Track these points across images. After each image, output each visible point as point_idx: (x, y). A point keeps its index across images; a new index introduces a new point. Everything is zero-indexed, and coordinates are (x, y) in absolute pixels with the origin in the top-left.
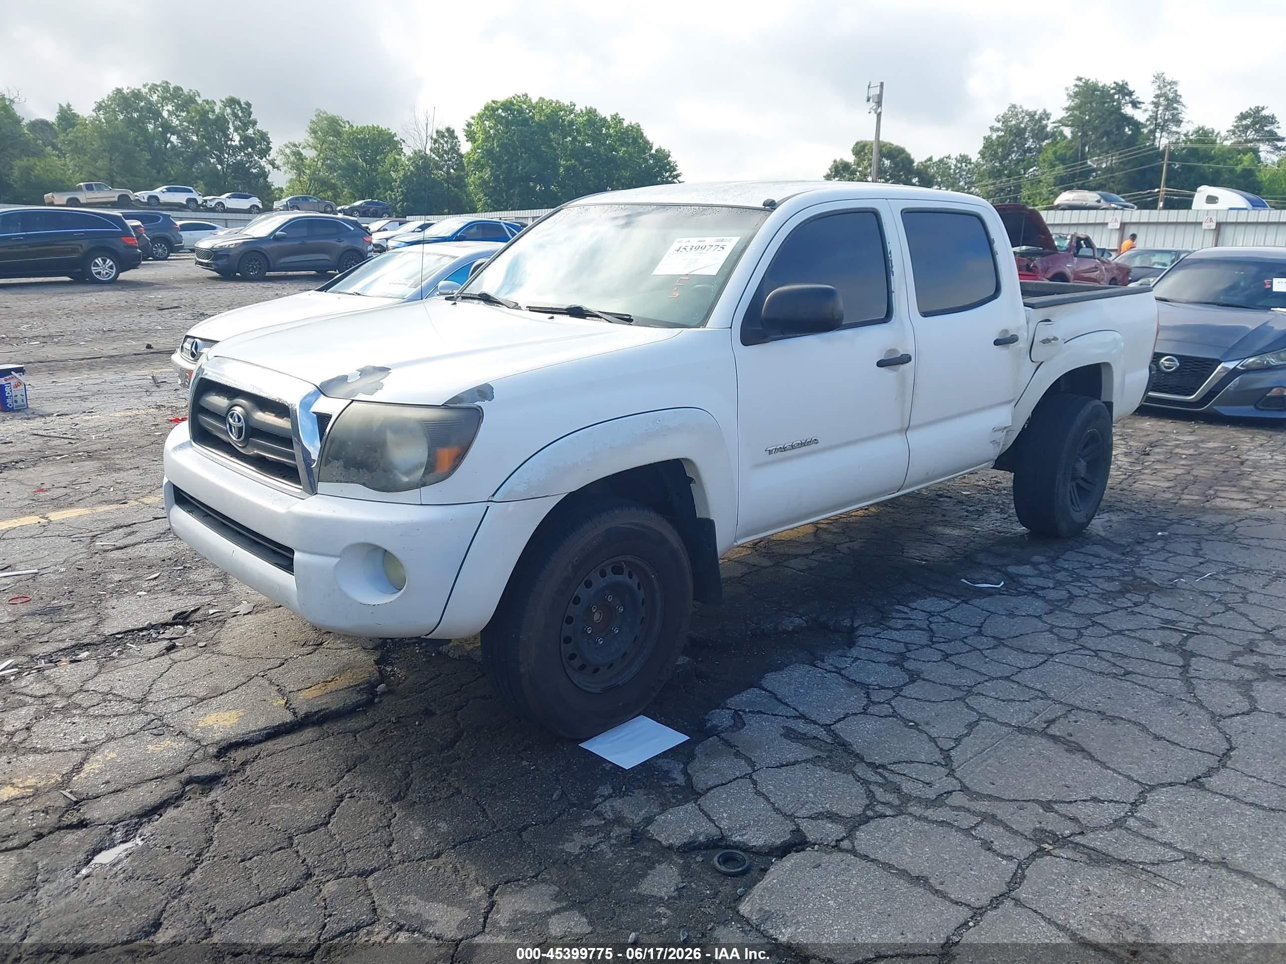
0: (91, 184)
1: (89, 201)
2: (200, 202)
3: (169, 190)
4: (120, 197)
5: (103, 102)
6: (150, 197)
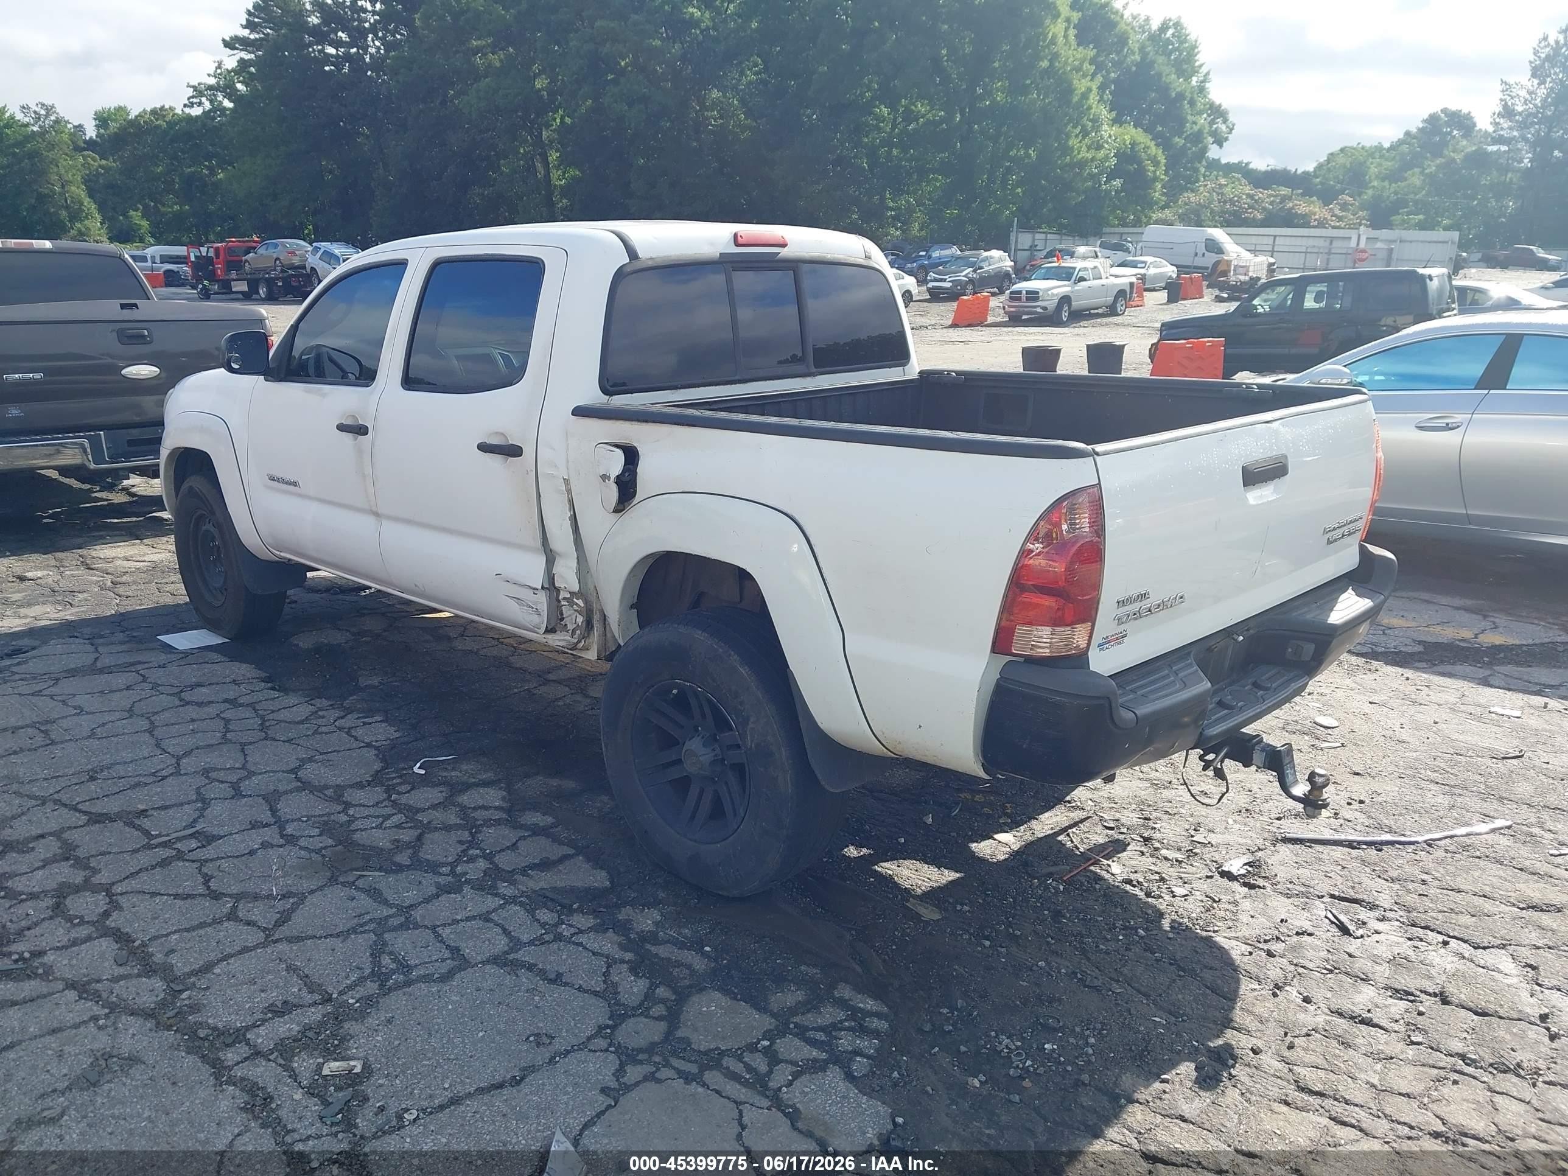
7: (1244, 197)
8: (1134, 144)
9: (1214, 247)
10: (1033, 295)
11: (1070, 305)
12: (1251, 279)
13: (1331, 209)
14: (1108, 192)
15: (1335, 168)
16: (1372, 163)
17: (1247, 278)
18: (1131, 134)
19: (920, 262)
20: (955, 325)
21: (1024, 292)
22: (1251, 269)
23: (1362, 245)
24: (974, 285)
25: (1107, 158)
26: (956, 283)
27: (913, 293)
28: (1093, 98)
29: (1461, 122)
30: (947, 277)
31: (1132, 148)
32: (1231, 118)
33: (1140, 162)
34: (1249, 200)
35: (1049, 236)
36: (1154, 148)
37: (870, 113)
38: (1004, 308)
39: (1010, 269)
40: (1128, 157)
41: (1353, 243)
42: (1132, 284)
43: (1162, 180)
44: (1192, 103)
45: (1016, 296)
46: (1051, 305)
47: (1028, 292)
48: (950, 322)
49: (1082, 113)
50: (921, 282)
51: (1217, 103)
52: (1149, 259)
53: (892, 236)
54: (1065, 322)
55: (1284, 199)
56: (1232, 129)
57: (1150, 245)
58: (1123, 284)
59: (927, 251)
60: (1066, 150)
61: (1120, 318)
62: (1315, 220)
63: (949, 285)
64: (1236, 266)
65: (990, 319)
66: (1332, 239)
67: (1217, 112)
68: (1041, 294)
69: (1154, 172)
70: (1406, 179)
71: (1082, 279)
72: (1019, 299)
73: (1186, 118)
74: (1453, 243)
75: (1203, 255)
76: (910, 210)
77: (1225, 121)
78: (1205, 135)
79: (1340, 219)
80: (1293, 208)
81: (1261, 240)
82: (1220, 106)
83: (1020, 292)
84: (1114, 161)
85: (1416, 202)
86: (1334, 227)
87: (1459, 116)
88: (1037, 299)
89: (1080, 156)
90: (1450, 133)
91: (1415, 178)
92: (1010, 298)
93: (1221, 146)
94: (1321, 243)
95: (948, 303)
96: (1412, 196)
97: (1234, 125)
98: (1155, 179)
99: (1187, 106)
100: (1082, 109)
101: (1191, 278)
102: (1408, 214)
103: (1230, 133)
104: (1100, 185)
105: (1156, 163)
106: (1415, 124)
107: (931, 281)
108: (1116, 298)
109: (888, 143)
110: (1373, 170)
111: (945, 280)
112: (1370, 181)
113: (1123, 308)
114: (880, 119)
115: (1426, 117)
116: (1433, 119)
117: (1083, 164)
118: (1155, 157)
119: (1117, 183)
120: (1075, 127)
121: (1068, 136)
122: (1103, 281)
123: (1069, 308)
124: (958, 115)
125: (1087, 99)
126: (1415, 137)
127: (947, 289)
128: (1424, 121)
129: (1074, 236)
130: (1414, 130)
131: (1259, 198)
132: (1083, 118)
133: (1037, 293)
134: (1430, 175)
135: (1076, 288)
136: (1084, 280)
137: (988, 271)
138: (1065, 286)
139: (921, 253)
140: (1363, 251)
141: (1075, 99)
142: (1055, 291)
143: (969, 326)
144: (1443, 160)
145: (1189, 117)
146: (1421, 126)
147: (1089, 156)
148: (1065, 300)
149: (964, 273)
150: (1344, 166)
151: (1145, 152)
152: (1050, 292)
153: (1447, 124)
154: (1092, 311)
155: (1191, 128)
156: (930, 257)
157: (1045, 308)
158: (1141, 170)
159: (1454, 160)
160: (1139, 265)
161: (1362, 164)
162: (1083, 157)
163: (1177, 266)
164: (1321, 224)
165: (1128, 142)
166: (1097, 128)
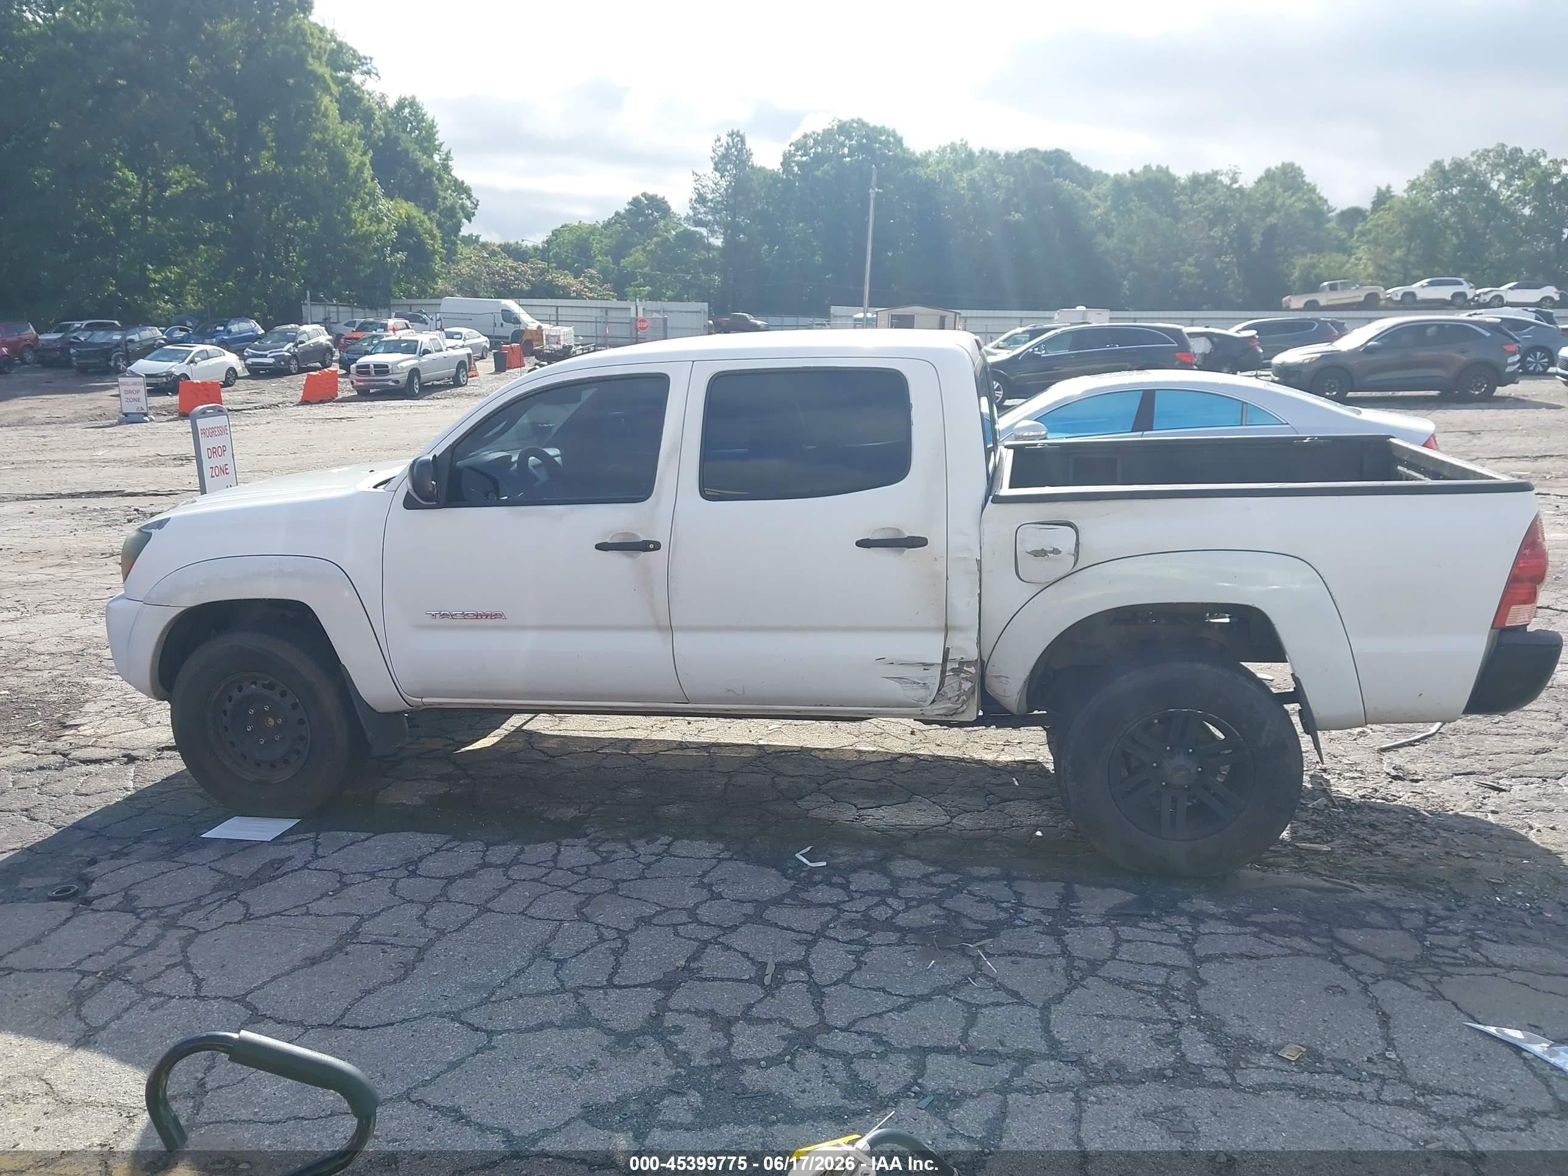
0: (1336, 284)
1: (1330, 303)
2: (1470, 296)
3: (1431, 284)
4: (1367, 296)
5: (1418, 179)
6: (1405, 294)
7: (508, 269)
8: (409, 218)
9: (509, 317)
10: (382, 369)
11: (419, 378)
12: (564, 347)
13: (581, 281)
14: (393, 264)
15: (563, 243)
16: (594, 240)
17: (560, 347)
18: (406, 208)
19: (220, 337)
20: (305, 402)
21: (372, 366)
22: (562, 338)
23: (641, 315)
24: (297, 360)
25: (388, 231)
26: (278, 359)
27: (237, 370)
28: (368, 173)
29: (658, 205)
30: (267, 352)
31: (409, 222)
32: (474, 194)
33: (418, 236)
34: (514, 273)
35: (341, 309)
36: (428, 222)
37: (111, 177)
38: (352, 383)
39: (328, 343)
40: (407, 230)
41: (633, 315)
42: (469, 355)
43: (441, 253)
44: (440, 179)
45: (364, 370)
46: (403, 378)
47: (375, 366)
48: (300, 399)
49: (358, 186)
50: (243, 358)
51: (460, 179)
52: (464, 331)
53: (163, 309)
54: (417, 395)
55: (543, 272)
56: (476, 205)
57: (447, 316)
58: (462, 356)
59: (225, 327)
60: (350, 223)
61: (465, 388)
62: (574, 291)
63: (272, 361)
64: (547, 336)
65: (340, 395)
66: (607, 310)
67: (461, 188)
68: (390, 367)
69: (433, 246)
70: (631, 255)
71: (426, 352)
72: (368, 373)
73: (437, 193)
74: (704, 312)
75: (502, 325)
76: (181, 283)
77: (469, 197)
78: (458, 210)
79: (591, 290)
80: (552, 280)
81: (544, 310)
82: (463, 183)
83: (367, 366)
84: (395, 234)
85: (644, 276)
86: (590, 298)
87: (657, 200)
88: (387, 372)
89: (364, 229)
90: (652, 214)
91: (637, 255)
92: (358, 372)
93: (470, 221)
94: (598, 313)
95: (277, 380)
96: (640, 270)
97: (478, 201)
98: (435, 252)
99: (436, 182)
100: (357, 182)
101: (512, 348)
102: (639, 286)
103: (476, 208)
104: (385, 257)
105: (433, 237)
106: (622, 207)
107: (250, 357)
108: (458, 369)
109: (141, 209)
110: (596, 246)
111: (266, 356)
112: (595, 256)
113: (465, 379)
114: (125, 183)
115: (630, 200)
116: (635, 202)
117: (367, 237)
118: (432, 231)
119: (401, 256)
120: (355, 200)
121: (349, 209)
122: (444, 354)
123: (419, 380)
124: (229, 184)
125: (362, 172)
126: (624, 218)
127: (269, 364)
128: (630, 203)
129: (364, 308)
130: (622, 211)
131: (522, 271)
132: (359, 191)
133: (387, 367)
134: (651, 252)
135: (423, 361)
136: (429, 352)
137: (309, 345)
138: (411, 359)
139: (218, 328)
140: (643, 321)
141: (352, 172)
142: (404, 364)
143: (322, 402)
144: (659, 239)
145: (440, 192)
146: (627, 207)
147: (373, 229)
148: (414, 372)
149: (286, 348)
150: (571, 242)
151: (421, 226)
152: (399, 365)
153: (648, 207)
154: (436, 383)
155: (444, 203)
156: (229, 332)
157: (397, 382)
158: (421, 244)
159: (667, 239)
160: (455, 337)
161: (586, 240)
162: (367, 231)
163: (489, 337)
164: (579, 296)
165: (403, 216)
166: (374, 201)
